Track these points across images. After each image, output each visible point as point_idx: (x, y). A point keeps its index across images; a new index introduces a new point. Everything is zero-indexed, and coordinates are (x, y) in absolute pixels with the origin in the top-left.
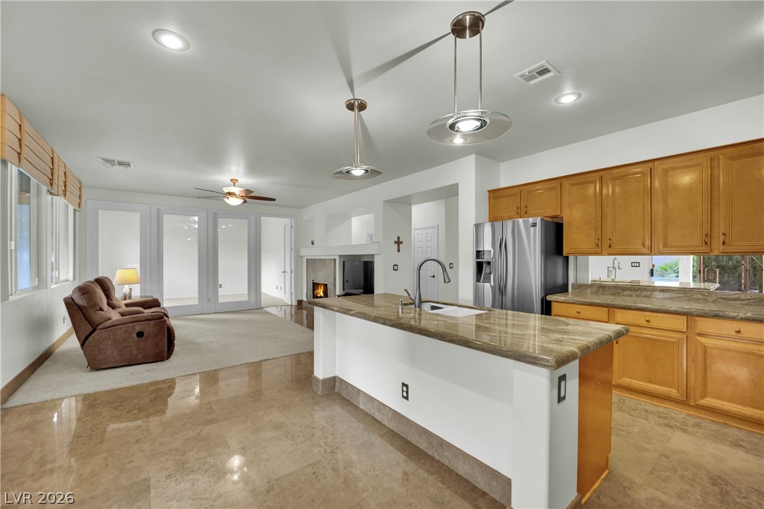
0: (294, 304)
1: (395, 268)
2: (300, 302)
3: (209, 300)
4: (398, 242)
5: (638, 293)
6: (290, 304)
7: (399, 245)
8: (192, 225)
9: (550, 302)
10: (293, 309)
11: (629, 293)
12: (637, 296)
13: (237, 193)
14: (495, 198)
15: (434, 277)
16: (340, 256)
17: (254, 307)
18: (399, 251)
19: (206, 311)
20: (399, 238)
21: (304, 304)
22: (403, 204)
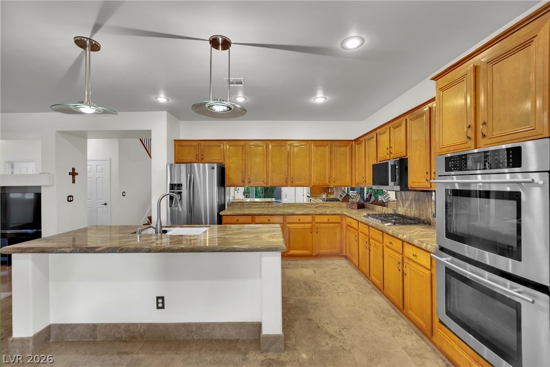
1: (70, 199)
4: (73, 174)
5: (259, 206)
7: (73, 176)
9: (222, 215)
11: (255, 206)
12: (259, 208)
14: (180, 146)
15: (106, 204)
18: (74, 182)
20: (73, 169)
22: (79, 137)
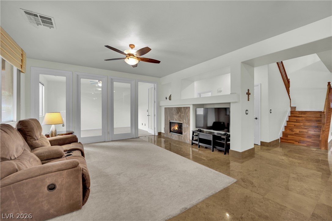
0: (156, 135)
1: (247, 112)
2: (160, 133)
3: (108, 133)
6: (154, 134)
7: (248, 95)
8: (97, 89)
10: (156, 138)
13: (135, 54)
15: (256, 119)
16: (193, 105)
17: (135, 137)
18: (248, 100)
19: (106, 140)
20: (248, 90)
21: (162, 135)
22: (250, 66)
